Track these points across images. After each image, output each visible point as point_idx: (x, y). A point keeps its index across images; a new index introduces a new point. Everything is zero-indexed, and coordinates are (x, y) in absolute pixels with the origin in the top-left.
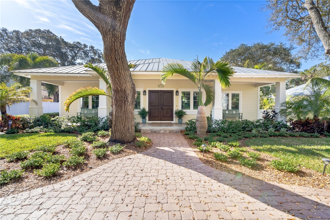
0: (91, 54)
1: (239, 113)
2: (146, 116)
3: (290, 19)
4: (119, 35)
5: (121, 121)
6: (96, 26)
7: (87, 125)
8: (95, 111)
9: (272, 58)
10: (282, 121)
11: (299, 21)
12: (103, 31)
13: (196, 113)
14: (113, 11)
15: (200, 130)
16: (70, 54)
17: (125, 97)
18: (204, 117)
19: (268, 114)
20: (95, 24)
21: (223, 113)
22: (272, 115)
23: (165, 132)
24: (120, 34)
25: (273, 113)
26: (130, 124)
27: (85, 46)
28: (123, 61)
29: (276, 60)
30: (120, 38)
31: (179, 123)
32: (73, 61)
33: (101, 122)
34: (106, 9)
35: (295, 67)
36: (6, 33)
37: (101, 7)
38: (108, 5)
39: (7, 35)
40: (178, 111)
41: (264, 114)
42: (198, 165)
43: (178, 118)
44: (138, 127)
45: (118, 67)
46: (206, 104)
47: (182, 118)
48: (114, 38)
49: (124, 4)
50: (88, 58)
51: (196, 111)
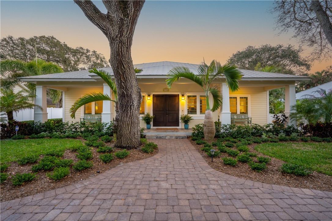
0: (93, 59)
1: (248, 118)
2: (151, 121)
3: (299, 21)
4: (126, 41)
5: (126, 125)
6: (104, 32)
7: (91, 131)
8: (98, 116)
9: (281, 61)
10: (293, 125)
11: (308, 22)
12: (111, 37)
13: (204, 118)
14: (121, 18)
15: (208, 136)
16: (72, 59)
17: (131, 102)
18: (212, 122)
19: (278, 118)
20: (103, 31)
21: (231, 118)
22: (282, 119)
23: (171, 138)
24: (127, 39)
25: (283, 117)
26: (136, 129)
27: (88, 51)
28: (129, 65)
29: (285, 63)
30: (127, 43)
31: (185, 129)
32: (76, 66)
33: (105, 128)
34: (114, 17)
35: (305, 70)
36: (12, 41)
37: (109, 14)
38: (116, 13)
39: (12, 42)
40: (184, 116)
41: (274, 119)
42: (207, 170)
43: (184, 124)
44: (143, 132)
45: (124, 71)
46: (214, 110)
47: (189, 124)
48: (121, 43)
49: (131, 12)
50: (90, 63)
51: (204, 115)
